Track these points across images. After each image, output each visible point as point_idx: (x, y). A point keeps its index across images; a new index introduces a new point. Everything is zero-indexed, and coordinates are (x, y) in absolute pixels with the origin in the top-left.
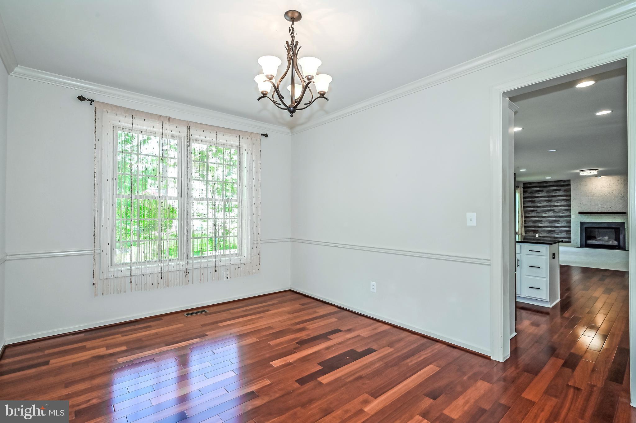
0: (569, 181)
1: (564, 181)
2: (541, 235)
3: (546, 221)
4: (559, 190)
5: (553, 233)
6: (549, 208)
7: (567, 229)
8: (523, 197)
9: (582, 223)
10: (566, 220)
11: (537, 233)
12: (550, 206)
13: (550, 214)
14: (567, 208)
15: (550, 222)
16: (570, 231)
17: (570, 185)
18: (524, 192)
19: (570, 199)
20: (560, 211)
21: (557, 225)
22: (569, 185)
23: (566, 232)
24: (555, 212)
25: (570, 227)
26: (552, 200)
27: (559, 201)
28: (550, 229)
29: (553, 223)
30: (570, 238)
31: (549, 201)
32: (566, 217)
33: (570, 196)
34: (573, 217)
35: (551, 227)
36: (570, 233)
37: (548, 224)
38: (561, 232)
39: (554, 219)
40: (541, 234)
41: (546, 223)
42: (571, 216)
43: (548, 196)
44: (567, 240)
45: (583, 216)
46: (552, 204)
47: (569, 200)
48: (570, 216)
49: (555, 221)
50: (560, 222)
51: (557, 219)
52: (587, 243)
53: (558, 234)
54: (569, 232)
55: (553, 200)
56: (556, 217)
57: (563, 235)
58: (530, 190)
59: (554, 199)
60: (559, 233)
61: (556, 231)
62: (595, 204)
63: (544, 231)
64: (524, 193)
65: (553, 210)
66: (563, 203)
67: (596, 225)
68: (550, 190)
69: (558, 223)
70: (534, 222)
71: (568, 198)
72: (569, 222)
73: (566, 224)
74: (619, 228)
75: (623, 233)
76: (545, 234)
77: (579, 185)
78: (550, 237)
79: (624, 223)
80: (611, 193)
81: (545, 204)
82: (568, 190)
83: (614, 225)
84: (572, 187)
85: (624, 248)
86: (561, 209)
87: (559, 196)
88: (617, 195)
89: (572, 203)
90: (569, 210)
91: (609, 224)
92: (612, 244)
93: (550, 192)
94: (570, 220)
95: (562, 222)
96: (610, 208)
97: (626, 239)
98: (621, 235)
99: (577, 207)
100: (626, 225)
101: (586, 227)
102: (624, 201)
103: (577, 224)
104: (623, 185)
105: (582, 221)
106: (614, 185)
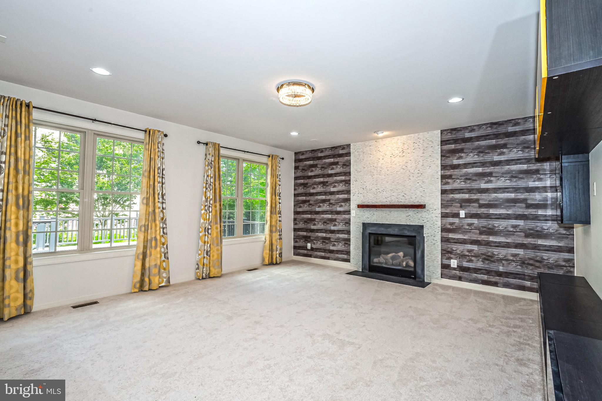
1: (343, 147)
2: (314, 246)
3: (320, 220)
4: (336, 164)
5: (327, 243)
6: (324, 197)
7: (346, 236)
8: (295, 178)
9: (365, 226)
10: (344, 219)
11: (309, 242)
12: (326, 193)
13: (325, 207)
14: (346, 196)
15: (325, 222)
16: (349, 240)
17: (350, 153)
18: (296, 168)
19: (350, 180)
20: (338, 202)
21: (333, 228)
22: (348, 154)
23: (343, 242)
24: (331, 204)
25: (348, 232)
26: (327, 182)
27: (336, 184)
28: (324, 235)
29: (328, 224)
30: (348, 253)
31: (324, 184)
32: (344, 213)
33: (349, 174)
34: (353, 213)
35: (326, 231)
36: (349, 243)
37: (322, 226)
38: (338, 240)
39: (329, 216)
40: (314, 244)
41: (321, 223)
42: (350, 211)
43: (323, 176)
44: (345, 257)
45: (366, 213)
46: (328, 189)
47: (348, 182)
48: (348, 212)
49: (332, 220)
50: (336, 223)
51: (334, 217)
52: (372, 264)
53: (334, 245)
54: (347, 241)
55: (329, 183)
56: (332, 212)
57: (340, 247)
58: (301, 164)
59: (330, 180)
60: (336, 243)
61: (332, 240)
62: (382, 189)
63: (317, 238)
64: (296, 171)
65: (329, 200)
66: (341, 187)
67: (383, 229)
68: (325, 163)
69: (335, 225)
70: (306, 222)
71: (347, 178)
72: (348, 222)
73: (344, 227)
74: (415, 237)
75: (421, 247)
76: (319, 245)
77: (362, 154)
78: (325, 251)
79: (422, 227)
80: (404, 167)
81: (320, 189)
82: (347, 164)
83: (408, 230)
84: (352, 158)
85: (422, 276)
86: (338, 199)
87: (336, 175)
88: (412, 171)
89: (353, 187)
90: (348, 200)
91: (401, 228)
92: (407, 269)
93: (326, 168)
94: (350, 220)
95: (339, 223)
96: (403, 198)
97: (426, 259)
98: (418, 250)
99: (359, 195)
100: (425, 231)
101: (370, 233)
102: (423, 182)
103: (358, 227)
104: (422, 151)
105: (365, 222)
106: (409, 151)
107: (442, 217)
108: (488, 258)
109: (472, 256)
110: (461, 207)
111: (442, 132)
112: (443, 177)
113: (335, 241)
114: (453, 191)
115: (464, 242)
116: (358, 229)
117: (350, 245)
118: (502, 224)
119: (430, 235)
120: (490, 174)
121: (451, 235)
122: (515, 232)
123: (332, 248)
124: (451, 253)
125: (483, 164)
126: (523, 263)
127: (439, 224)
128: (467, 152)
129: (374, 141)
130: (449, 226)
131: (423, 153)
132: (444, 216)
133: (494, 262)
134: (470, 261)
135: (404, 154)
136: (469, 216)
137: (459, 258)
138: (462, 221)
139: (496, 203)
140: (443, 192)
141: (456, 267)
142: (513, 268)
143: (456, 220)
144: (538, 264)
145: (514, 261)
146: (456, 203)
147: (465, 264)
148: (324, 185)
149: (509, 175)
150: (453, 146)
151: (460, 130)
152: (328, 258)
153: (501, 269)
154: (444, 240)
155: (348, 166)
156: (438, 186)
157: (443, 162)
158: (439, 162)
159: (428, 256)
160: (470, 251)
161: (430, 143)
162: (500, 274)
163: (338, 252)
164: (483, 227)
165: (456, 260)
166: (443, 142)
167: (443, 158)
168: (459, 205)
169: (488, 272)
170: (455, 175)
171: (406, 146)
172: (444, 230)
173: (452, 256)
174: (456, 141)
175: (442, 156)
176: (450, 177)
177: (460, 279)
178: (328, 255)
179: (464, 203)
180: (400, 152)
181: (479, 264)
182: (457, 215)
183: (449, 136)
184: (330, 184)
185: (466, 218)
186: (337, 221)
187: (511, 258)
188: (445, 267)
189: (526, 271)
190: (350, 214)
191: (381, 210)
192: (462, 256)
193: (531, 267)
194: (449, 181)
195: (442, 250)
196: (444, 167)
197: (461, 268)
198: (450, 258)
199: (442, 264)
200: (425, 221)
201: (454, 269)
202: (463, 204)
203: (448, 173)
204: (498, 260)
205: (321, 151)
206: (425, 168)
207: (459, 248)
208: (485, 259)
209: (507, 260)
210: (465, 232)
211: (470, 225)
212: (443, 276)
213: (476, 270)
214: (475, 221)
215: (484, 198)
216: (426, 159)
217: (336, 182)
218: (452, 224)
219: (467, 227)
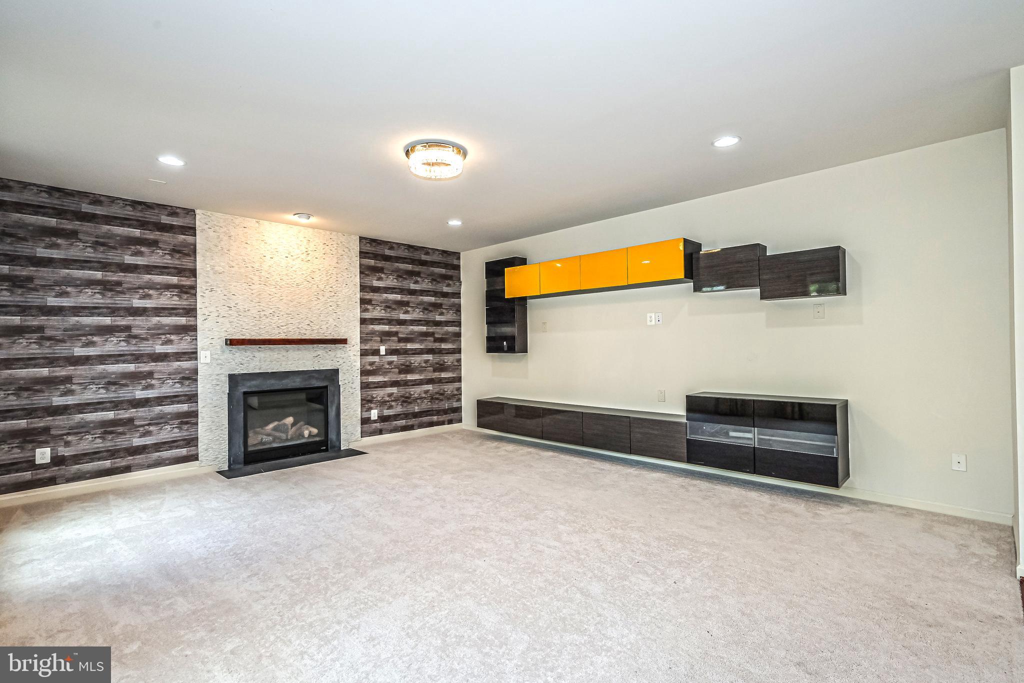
0: (191, 212)
1: (173, 212)
2: (64, 451)
3: (94, 380)
4: (153, 244)
5: (123, 433)
6: (107, 321)
7: (184, 407)
9: (234, 380)
10: (177, 372)
11: (43, 444)
12: (113, 311)
13: (113, 345)
14: (183, 321)
15: (112, 382)
16: (194, 414)
17: (194, 229)
19: (194, 287)
20: (157, 333)
21: (140, 394)
22: (190, 230)
23: (177, 422)
24: (135, 337)
25: (192, 398)
26: (119, 284)
27: (151, 292)
28: (110, 415)
29: (124, 385)
30: (192, 442)
31: (106, 286)
32: (178, 356)
33: (193, 273)
34: (204, 357)
35: (116, 405)
36: (193, 420)
37: (102, 395)
38: (160, 421)
39: (131, 367)
40: (67, 444)
41: (94, 387)
42: (196, 353)
43: (104, 266)
44: (184, 452)
45: (237, 355)
46: (121, 301)
47: (190, 291)
48: (192, 355)
49: (135, 377)
50: (153, 382)
51: (145, 367)
52: (250, 449)
53: (147, 433)
54: (190, 418)
55: (125, 286)
56: (137, 358)
57: (168, 433)
59: (130, 279)
60: (151, 428)
61: (137, 423)
62: (271, 311)
63: (81, 429)
65: (128, 328)
66: (167, 300)
67: (273, 381)
68: (111, 236)
69: (149, 387)
71: (186, 282)
72: (191, 377)
73: (178, 389)
74: (326, 387)
75: (336, 401)
76: (89, 443)
77: (226, 238)
78: (113, 454)
79: (336, 372)
80: (309, 279)
81: (88, 297)
82: (186, 251)
83: (317, 379)
84: (200, 240)
85: (337, 444)
86: (159, 327)
87: (149, 269)
88: (322, 287)
89: (202, 303)
90: (191, 329)
91: (306, 376)
92: (311, 440)
93: (114, 248)
94: (195, 371)
95: (163, 382)
96: (308, 328)
97: (342, 417)
98: (332, 407)
99: (220, 320)
100: (341, 376)
101: (245, 393)
102: (338, 305)
103: (218, 385)
104: (336, 260)
105: (236, 372)
106: (317, 255)
107: (361, 355)
108: (406, 400)
109: (392, 401)
110: (381, 341)
111: (361, 238)
112: (363, 301)
113: (149, 425)
114: (373, 321)
115: (384, 385)
116: (218, 388)
117: (197, 424)
118: (417, 360)
119: (346, 381)
120: (407, 304)
121: (371, 379)
122: (426, 367)
123: (137, 442)
124: (370, 401)
125: (401, 291)
126: (432, 399)
127: (358, 365)
128: (388, 274)
129: (255, 220)
130: (369, 368)
131: (337, 263)
132: (364, 353)
133: (410, 403)
134: (391, 407)
135: (309, 258)
136: (390, 352)
137: (380, 406)
138: (382, 359)
139: (412, 336)
140: (363, 321)
141: (377, 419)
142: (426, 405)
143: (376, 359)
144: (441, 397)
145: (426, 398)
146: (376, 337)
147: (387, 412)
148: (105, 289)
149: (422, 307)
150: (372, 262)
151: (380, 244)
152: (127, 469)
153: (417, 409)
154: (365, 386)
155: (188, 255)
156: (356, 313)
157: (362, 281)
158: (357, 280)
159: (345, 412)
160: (390, 395)
161: (346, 250)
162: (416, 415)
163: (158, 447)
164: (402, 365)
165: (377, 410)
166: (363, 254)
167: (362, 275)
168: (379, 339)
169: (406, 416)
170: (376, 300)
171: (312, 245)
172: (364, 373)
173: (372, 405)
174: (375, 256)
175: (361, 273)
176: (369, 302)
177: (380, 432)
178: (121, 463)
179: (385, 336)
180: (303, 253)
181: (398, 409)
182: (376, 352)
183: (368, 248)
184: (129, 289)
185: (386, 355)
186: (156, 376)
187: (424, 395)
188: (365, 421)
189: (434, 407)
190: (196, 359)
191: (270, 349)
192: (383, 403)
193: (437, 402)
194: (369, 307)
195: (362, 400)
196: (363, 288)
197: (383, 419)
198: (370, 409)
199: (362, 418)
200: (341, 361)
201: (375, 421)
202: (384, 338)
203: (368, 296)
204: (414, 400)
205: (96, 200)
206: (339, 285)
207: (380, 394)
208: (403, 402)
209: (421, 398)
210: (385, 373)
211: (390, 363)
212: (364, 434)
213: (396, 417)
214: (394, 358)
215: (404, 330)
216: (342, 273)
217: (152, 286)
218: (372, 364)
219: (388, 366)
